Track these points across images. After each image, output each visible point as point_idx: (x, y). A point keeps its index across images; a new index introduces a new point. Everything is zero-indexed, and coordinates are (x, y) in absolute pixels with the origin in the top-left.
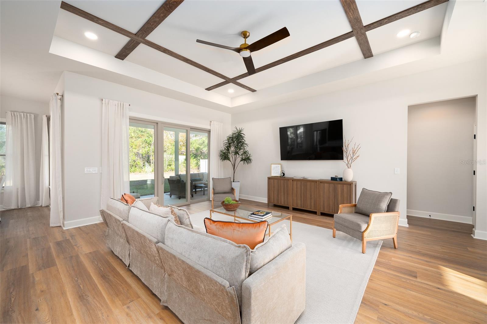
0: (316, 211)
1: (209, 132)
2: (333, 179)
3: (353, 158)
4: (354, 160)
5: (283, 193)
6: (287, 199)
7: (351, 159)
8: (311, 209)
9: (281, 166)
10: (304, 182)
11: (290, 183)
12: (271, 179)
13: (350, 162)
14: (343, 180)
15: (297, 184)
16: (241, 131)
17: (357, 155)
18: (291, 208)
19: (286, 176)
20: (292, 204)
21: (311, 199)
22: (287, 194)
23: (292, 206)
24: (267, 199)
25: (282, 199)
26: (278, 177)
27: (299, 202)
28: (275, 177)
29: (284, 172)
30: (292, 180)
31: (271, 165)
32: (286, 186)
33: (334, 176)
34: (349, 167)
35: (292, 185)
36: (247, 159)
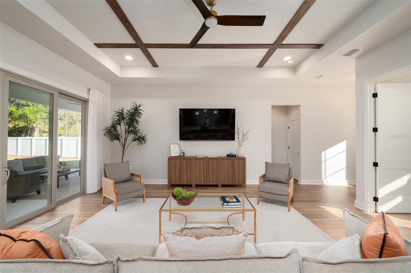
0: (218, 184)
1: (85, 102)
2: (228, 156)
3: (243, 139)
4: (244, 140)
5: (185, 173)
6: (190, 177)
7: (242, 140)
8: (213, 183)
9: (179, 146)
10: (206, 160)
11: (193, 161)
12: (171, 159)
13: (241, 142)
14: (236, 156)
15: (200, 162)
16: (139, 107)
17: (246, 137)
18: (194, 186)
19: (186, 155)
20: (195, 182)
21: (213, 174)
22: (190, 173)
23: (195, 183)
24: (167, 180)
25: (185, 178)
26: (177, 156)
27: (202, 179)
28: (174, 157)
29: (184, 152)
30: (195, 159)
31: (170, 145)
32: (189, 164)
33: (229, 154)
34: (240, 146)
35: (195, 164)
36: (141, 139)
